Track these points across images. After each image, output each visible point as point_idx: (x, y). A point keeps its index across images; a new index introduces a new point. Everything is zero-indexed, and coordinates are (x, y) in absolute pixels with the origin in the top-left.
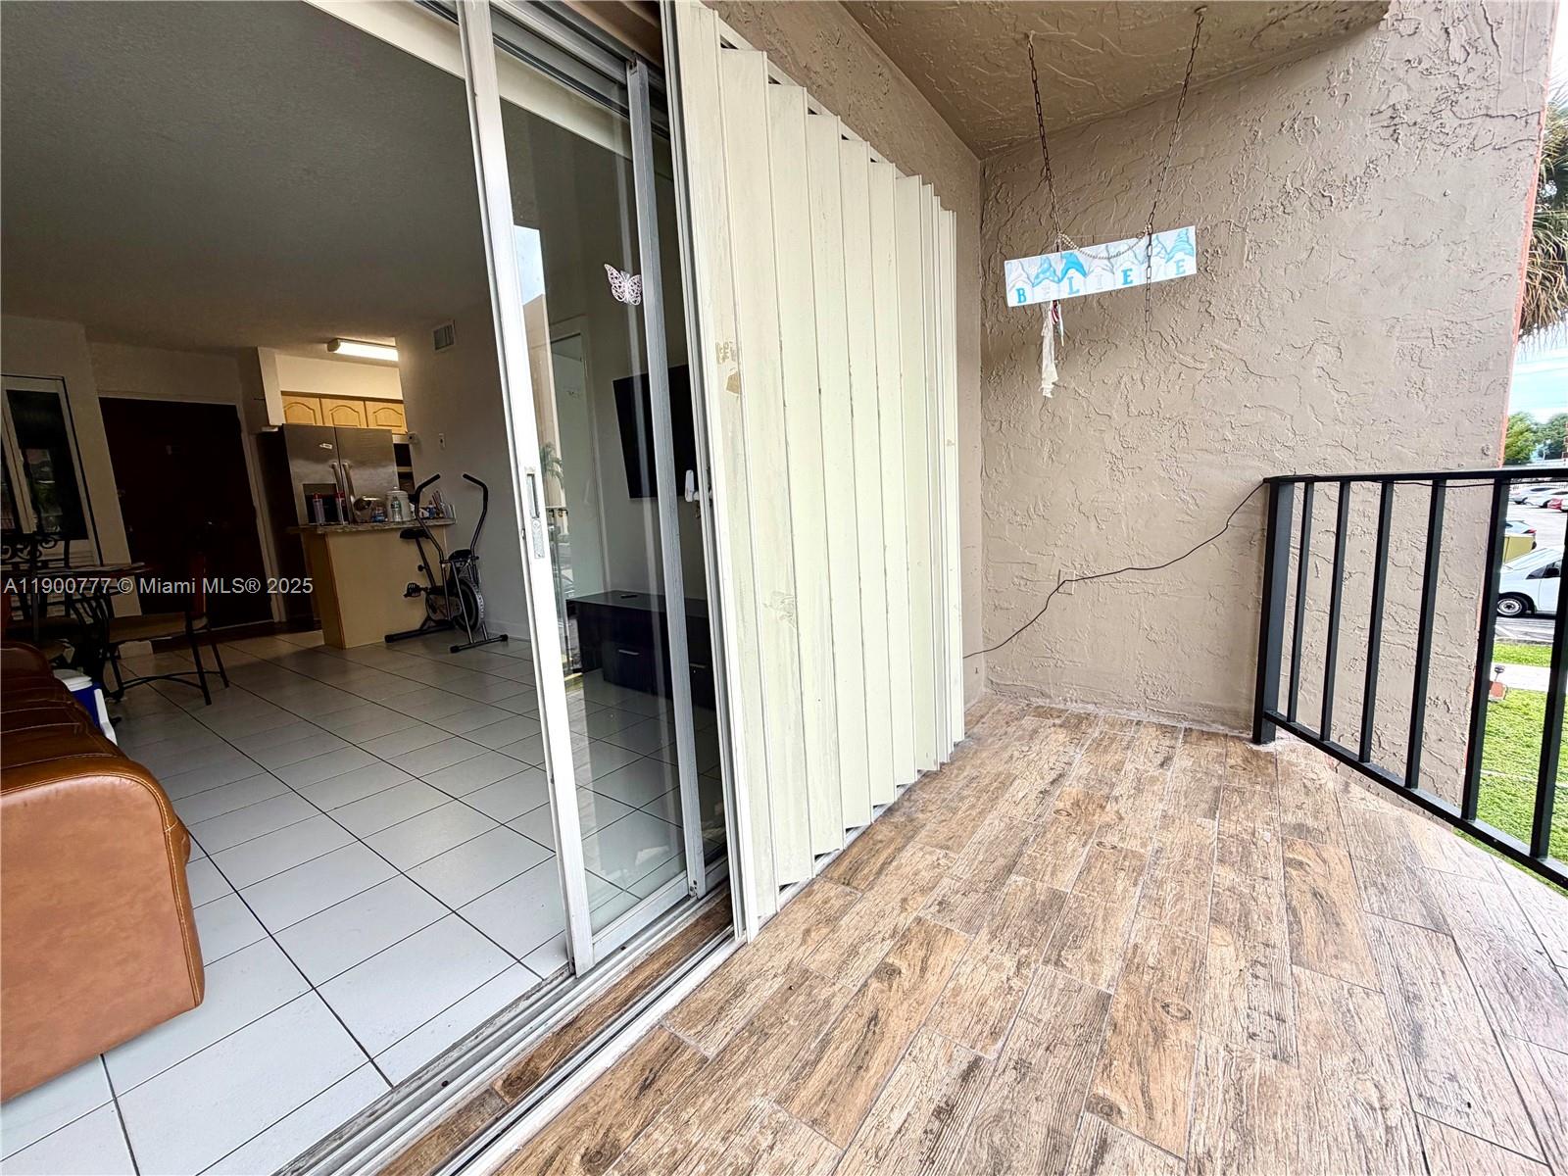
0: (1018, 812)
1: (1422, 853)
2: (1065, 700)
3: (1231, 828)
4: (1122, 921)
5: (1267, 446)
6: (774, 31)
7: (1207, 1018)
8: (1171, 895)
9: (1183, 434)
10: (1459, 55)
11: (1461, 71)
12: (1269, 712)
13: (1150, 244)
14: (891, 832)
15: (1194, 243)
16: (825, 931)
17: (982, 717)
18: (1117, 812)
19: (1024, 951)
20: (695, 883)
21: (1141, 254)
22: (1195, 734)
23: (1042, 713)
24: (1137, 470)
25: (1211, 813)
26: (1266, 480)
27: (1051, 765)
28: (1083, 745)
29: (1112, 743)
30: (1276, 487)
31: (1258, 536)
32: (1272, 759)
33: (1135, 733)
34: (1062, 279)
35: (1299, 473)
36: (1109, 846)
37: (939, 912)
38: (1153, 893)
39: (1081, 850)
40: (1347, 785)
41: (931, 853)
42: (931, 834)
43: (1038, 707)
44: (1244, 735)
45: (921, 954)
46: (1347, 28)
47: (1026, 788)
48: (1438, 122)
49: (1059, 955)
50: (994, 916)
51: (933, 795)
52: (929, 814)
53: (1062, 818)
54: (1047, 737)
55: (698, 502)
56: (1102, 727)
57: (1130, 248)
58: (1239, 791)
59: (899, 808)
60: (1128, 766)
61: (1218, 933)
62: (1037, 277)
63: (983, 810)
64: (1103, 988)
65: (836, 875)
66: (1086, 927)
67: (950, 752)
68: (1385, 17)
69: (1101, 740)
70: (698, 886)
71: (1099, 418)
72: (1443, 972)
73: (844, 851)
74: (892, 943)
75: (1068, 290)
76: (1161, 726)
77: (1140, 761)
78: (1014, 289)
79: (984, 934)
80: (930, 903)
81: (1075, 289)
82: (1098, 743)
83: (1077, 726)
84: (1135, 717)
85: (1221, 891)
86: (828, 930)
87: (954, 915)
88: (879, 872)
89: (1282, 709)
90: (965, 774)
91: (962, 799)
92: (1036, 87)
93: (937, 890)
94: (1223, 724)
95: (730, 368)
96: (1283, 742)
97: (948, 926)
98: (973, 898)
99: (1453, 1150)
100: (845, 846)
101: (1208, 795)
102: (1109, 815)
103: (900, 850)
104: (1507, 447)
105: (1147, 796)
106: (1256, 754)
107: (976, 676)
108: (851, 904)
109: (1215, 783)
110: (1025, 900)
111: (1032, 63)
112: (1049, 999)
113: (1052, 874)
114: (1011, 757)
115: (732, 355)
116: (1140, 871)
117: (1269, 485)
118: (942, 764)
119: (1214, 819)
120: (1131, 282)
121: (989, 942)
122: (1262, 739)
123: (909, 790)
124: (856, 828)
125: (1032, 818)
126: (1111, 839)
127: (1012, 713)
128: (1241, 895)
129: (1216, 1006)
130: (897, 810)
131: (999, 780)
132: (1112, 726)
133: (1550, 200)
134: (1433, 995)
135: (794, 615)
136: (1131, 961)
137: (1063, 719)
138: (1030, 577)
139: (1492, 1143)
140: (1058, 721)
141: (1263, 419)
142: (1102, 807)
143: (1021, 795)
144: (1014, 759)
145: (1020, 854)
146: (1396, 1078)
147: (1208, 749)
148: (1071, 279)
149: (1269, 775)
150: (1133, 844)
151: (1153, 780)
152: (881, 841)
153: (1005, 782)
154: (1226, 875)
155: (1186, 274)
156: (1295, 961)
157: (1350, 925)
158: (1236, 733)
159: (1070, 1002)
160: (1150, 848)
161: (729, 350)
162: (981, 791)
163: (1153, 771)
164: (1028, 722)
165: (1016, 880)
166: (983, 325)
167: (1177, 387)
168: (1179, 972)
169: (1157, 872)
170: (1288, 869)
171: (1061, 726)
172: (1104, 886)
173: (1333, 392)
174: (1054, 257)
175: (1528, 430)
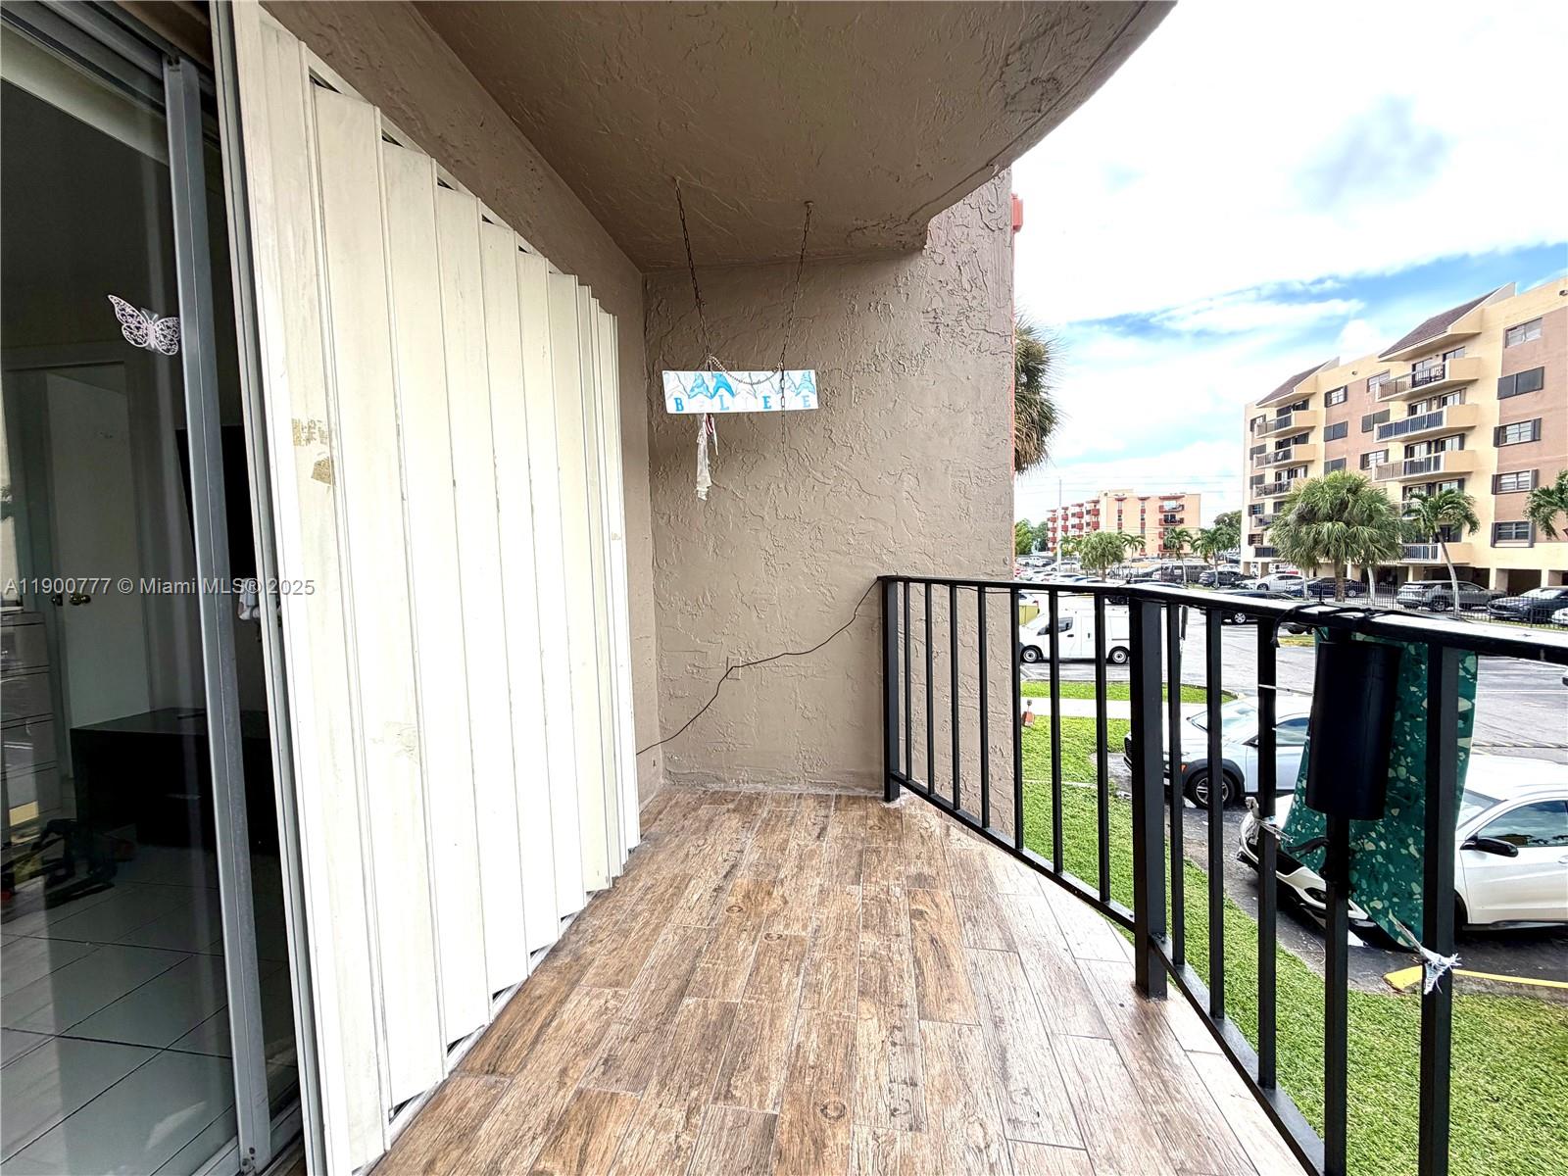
0: (692, 919)
1: (996, 881)
2: (738, 782)
3: (873, 889)
4: (786, 1022)
5: (878, 551)
6: (396, 88)
7: (858, 1109)
8: (827, 977)
9: (819, 537)
10: (967, 286)
11: (969, 297)
12: (894, 772)
13: (783, 379)
14: (552, 980)
15: (815, 384)
16: (455, 1154)
17: (660, 813)
18: (783, 896)
19: (694, 1093)
20: (252, 1151)
21: (777, 386)
22: (843, 800)
23: (718, 799)
24: (787, 566)
25: (856, 880)
26: (879, 578)
27: (725, 856)
28: (754, 828)
29: (778, 821)
30: (886, 583)
31: (876, 624)
32: (898, 814)
33: (798, 806)
34: (715, 394)
35: (900, 574)
36: (775, 936)
37: (604, 1073)
38: (812, 979)
39: (750, 948)
40: (948, 828)
41: (598, 997)
42: (600, 971)
43: (713, 793)
44: (878, 795)
45: (580, 1141)
46: (904, 247)
47: (698, 891)
48: (960, 328)
49: (729, 1085)
50: (664, 1057)
51: (604, 920)
52: (599, 945)
53: (733, 916)
54: (721, 826)
55: (259, 619)
56: (769, 806)
57: (768, 379)
58: (876, 851)
59: (565, 945)
60: (792, 844)
61: (866, 1006)
62: (692, 390)
63: (657, 926)
64: (769, 1111)
65: (477, 1064)
66: (754, 1040)
67: (624, 862)
68: (926, 247)
69: (769, 820)
70: (257, 1154)
71: (753, 518)
72: (1015, 989)
73: (491, 1024)
74: (546, 1138)
75: (720, 407)
76: (818, 796)
77: (800, 839)
78: (673, 397)
79: (653, 1087)
80: (594, 1064)
81: (725, 406)
82: (766, 822)
83: (748, 809)
84: (797, 790)
85: (865, 959)
86: (461, 1151)
87: (622, 1072)
88: (535, 1042)
89: (903, 770)
90: (641, 884)
91: (635, 918)
92: (684, 226)
93: (602, 1046)
94: (863, 787)
95: (316, 451)
96: (906, 795)
97: (613, 1090)
98: (643, 1041)
99: (1032, 1167)
100: (493, 1018)
101: (854, 861)
102: (775, 904)
103: (562, 1002)
104: (1018, 544)
105: (807, 872)
106: (887, 811)
107: (653, 770)
108: (496, 1099)
109: (859, 846)
110: (697, 1026)
111: (680, 203)
112: (718, 1146)
113: (724, 986)
114: (687, 855)
115: (321, 436)
116: (800, 957)
117: (881, 582)
118: (615, 879)
119: (859, 885)
120: (770, 407)
121: (658, 1094)
122: (891, 797)
123: (579, 918)
124: (510, 988)
125: (706, 922)
126: (778, 928)
127: (689, 803)
128: (881, 960)
129: (865, 1091)
130: (561, 949)
131: (675, 885)
132: (778, 803)
133: (1023, 385)
134: (1011, 1013)
135: (417, 749)
136: (794, 1066)
137: (736, 802)
138: (701, 665)
139: (1054, 1146)
140: (731, 806)
141: (873, 529)
142: (769, 894)
143: (696, 897)
144: (690, 857)
145: (693, 970)
146: (993, 1109)
147: (853, 814)
148: (721, 396)
149: (897, 831)
150: (796, 929)
151: (812, 853)
152: (540, 997)
153: (680, 885)
154: (869, 941)
155: (811, 408)
156: (923, 1016)
157: (956, 963)
158: (873, 794)
159: (738, 1142)
160: (810, 929)
161: (316, 431)
162: (655, 903)
163: (812, 846)
164: (704, 811)
165: (689, 1002)
166: (649, 423)
167: (812, 498)
168: (834, 1067)
169: (816, 954)
170: (913, 921)
171: (734, 811)
172: (771, 984)
173: (917, 512)
174: (706, 375)
175: (1029, 532)
